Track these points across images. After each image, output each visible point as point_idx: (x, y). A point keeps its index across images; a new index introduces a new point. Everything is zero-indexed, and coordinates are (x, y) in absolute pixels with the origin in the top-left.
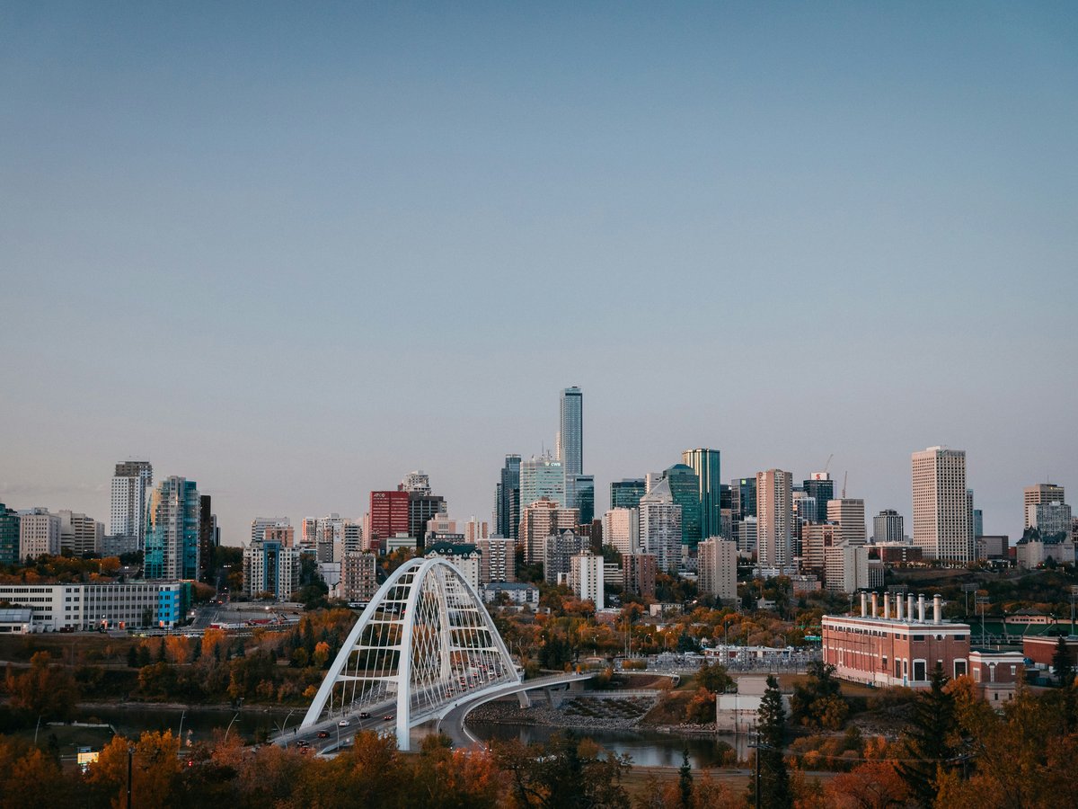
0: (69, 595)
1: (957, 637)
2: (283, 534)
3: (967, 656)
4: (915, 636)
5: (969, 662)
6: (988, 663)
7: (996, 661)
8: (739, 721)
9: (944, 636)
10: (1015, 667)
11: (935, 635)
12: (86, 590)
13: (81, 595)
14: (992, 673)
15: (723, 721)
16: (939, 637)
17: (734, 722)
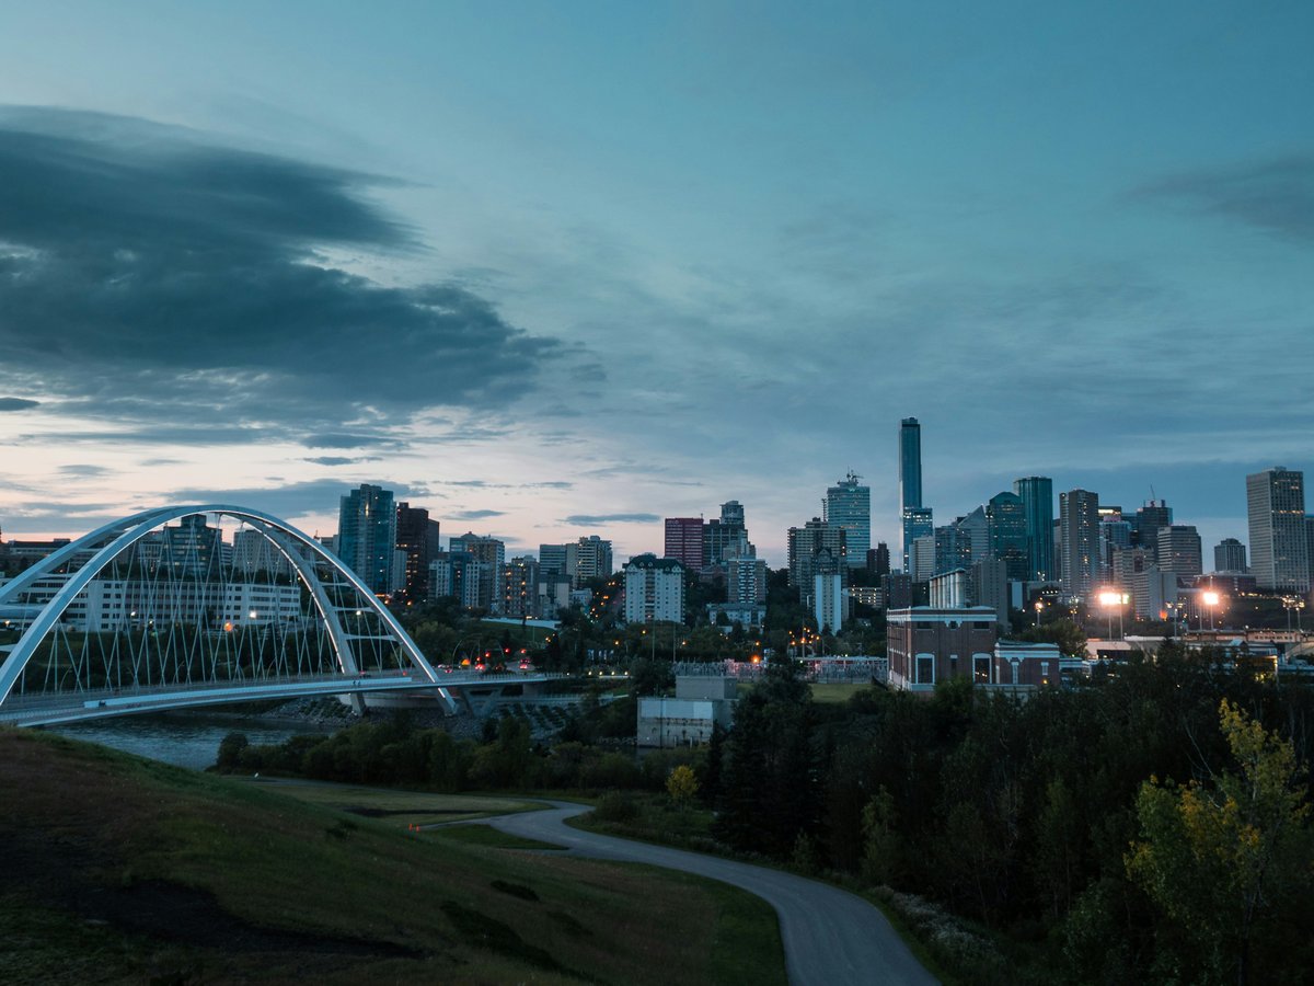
0: (107, 591)
1: (978, 625)
2: (485, 547)
3: (991, 650)
4: (919, 623)
5: (994, 658)
6: (1009, 658)
7: (1021, 656)
8: (665, 733)
9: (959, 622)
10: (1047, 664)
11: (947, 622)
12: (130, 586)
13: (123, 591)
14: (1015, 673)
15: (645, 735)
16: (953, 624)
17: (658, 734)
